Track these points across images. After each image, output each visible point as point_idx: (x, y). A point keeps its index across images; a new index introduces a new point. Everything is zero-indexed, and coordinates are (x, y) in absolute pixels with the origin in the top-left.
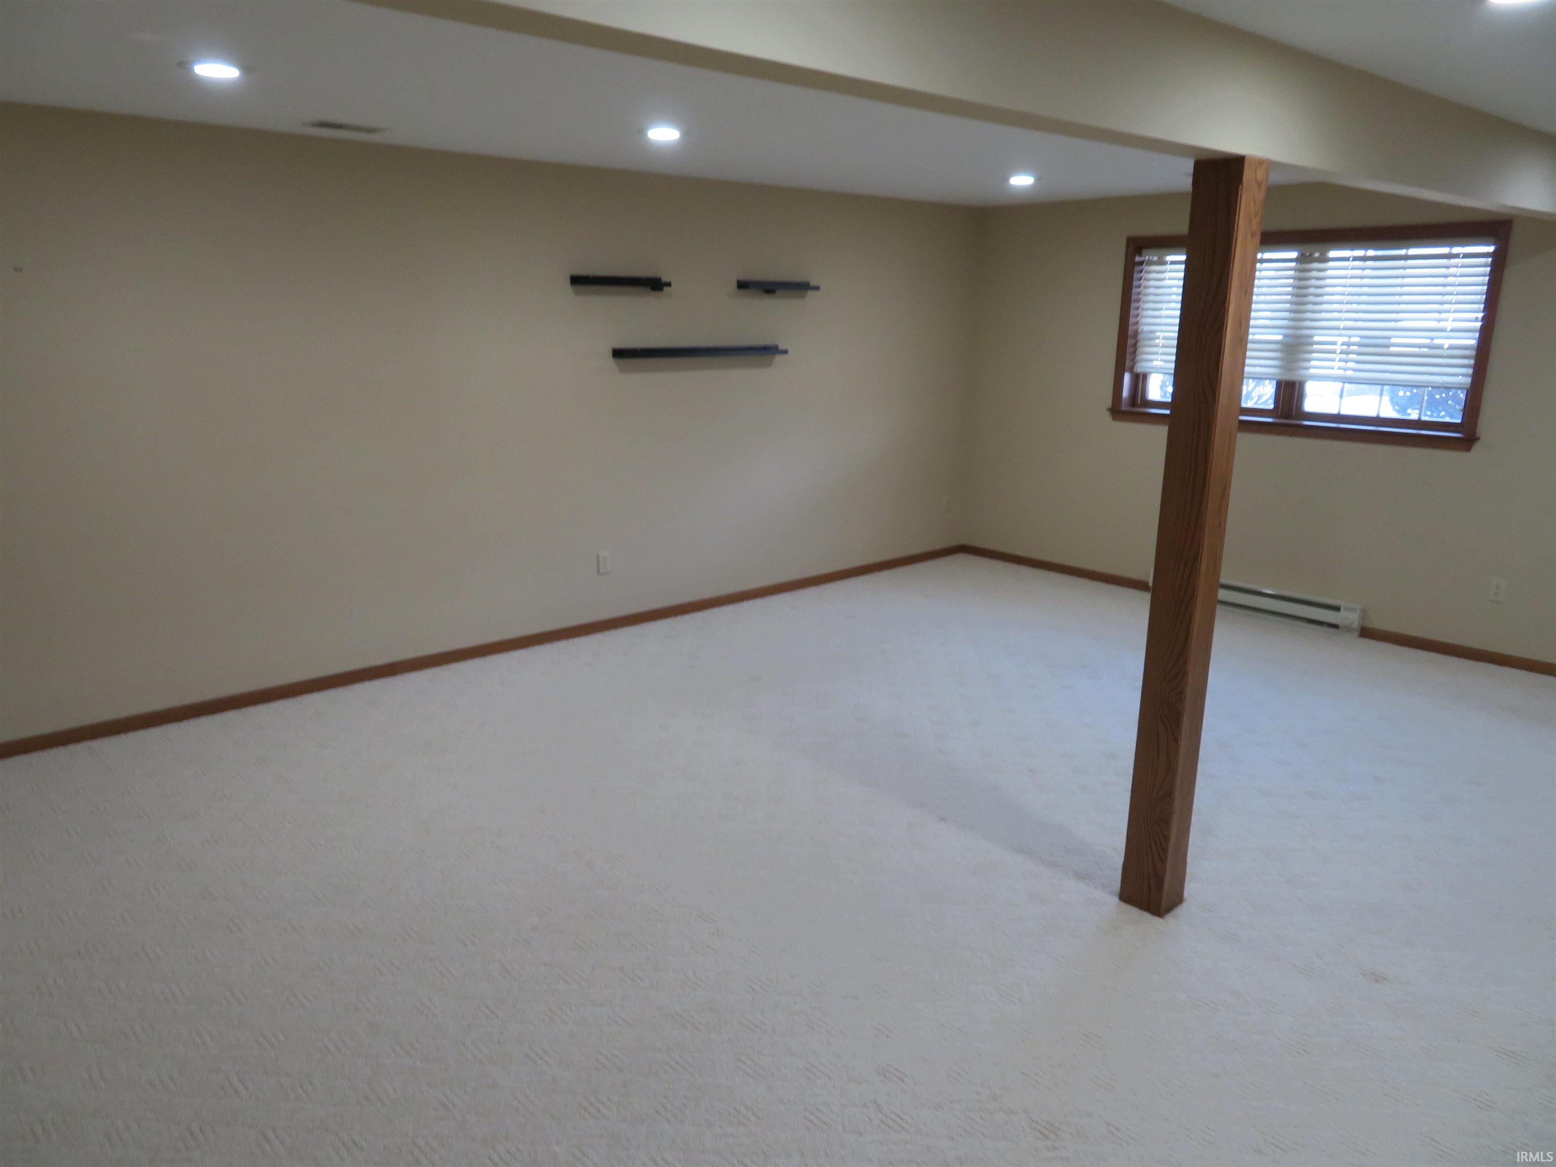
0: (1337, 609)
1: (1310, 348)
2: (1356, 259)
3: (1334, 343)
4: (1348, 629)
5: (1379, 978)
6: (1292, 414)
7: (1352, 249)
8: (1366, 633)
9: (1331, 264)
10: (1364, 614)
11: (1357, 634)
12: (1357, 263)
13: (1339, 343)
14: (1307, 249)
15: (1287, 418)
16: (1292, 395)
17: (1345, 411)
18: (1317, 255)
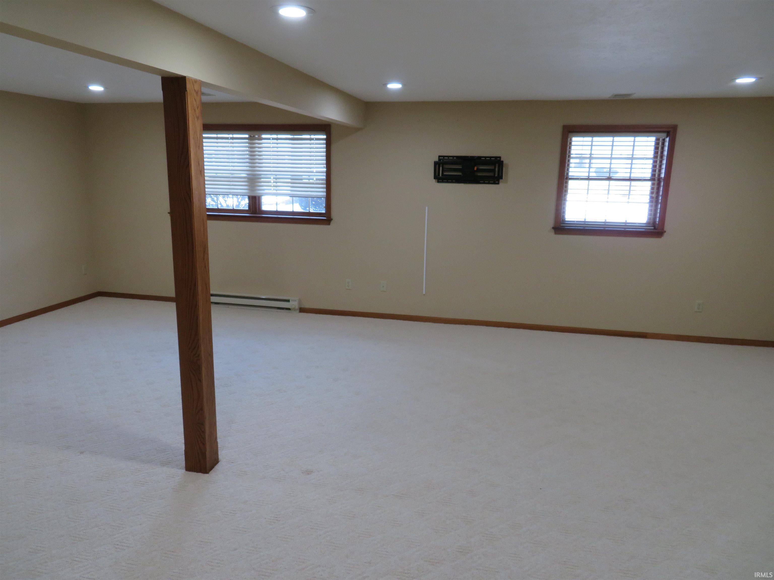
0: (288, 301)
1: (260, 180)
2: (273, 139)
3: (270, 178)
4: (294, 309)
5: (309, 472)
6: (257, 212)
7: (271, 134)
8: (302, 310)
9: (263, 141)
10: (300, 302)
11: (298, 311)
12: (275, 141)
13: (272, 178)
14: (252, 133)
15: (255, 214)
16: (255, 203)
17: (280, 209)
18: (257, 136)
